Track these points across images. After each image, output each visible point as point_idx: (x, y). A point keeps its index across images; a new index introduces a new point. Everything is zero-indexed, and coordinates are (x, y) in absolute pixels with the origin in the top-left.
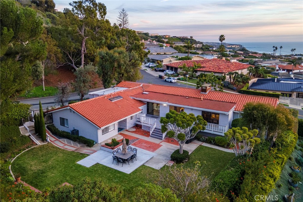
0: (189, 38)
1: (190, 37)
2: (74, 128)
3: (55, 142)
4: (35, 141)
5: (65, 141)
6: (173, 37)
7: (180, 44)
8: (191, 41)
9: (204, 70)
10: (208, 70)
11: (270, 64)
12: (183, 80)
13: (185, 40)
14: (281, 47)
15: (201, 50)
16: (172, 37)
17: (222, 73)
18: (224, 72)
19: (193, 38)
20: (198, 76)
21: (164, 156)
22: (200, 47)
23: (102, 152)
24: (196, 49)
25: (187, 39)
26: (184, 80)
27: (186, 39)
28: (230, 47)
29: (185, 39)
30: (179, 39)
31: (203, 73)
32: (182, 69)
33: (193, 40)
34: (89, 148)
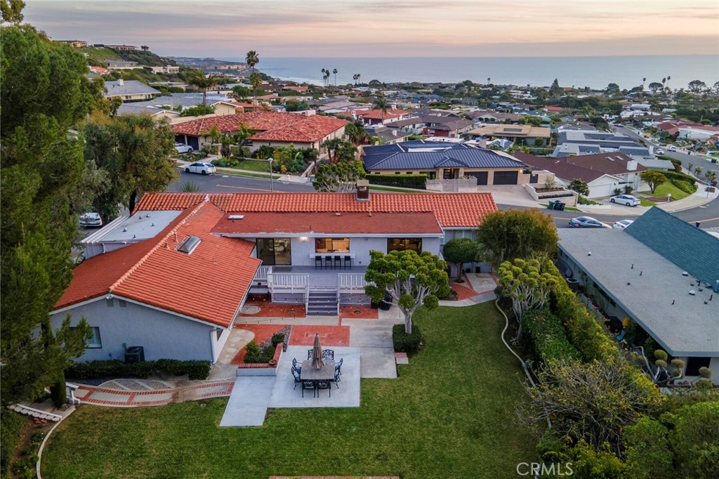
0: (140, 49)
1: (142, 47)
2: (124, 345)
3: (92, 397)
4: (36, 415)
5: (118, 384)
6: (96, 46)
7: (123, 65)
8: (147, 56)
9: (268, 138)
10: (276, 139)
11: (340, 109)
12: (227, 166)
13: (130, 56)
14: (335, 72)
15: (178, 79)
16: (91, 47)
17: (309, 143)
18: (312, 140)
19: (149, 50)
20: (256, 152)
21: (376, 347)
22: (175, 72)
23: (247, 381)
24: (167, 78)
25: (135, 52)
26: (229, 164)
27: (133, 51)
28: (227, 68)
29: (128, 52)
30: (113, 52)
31: (267, 145)
32: (210, 139)
33: (149, 54)
34: (203, 382)
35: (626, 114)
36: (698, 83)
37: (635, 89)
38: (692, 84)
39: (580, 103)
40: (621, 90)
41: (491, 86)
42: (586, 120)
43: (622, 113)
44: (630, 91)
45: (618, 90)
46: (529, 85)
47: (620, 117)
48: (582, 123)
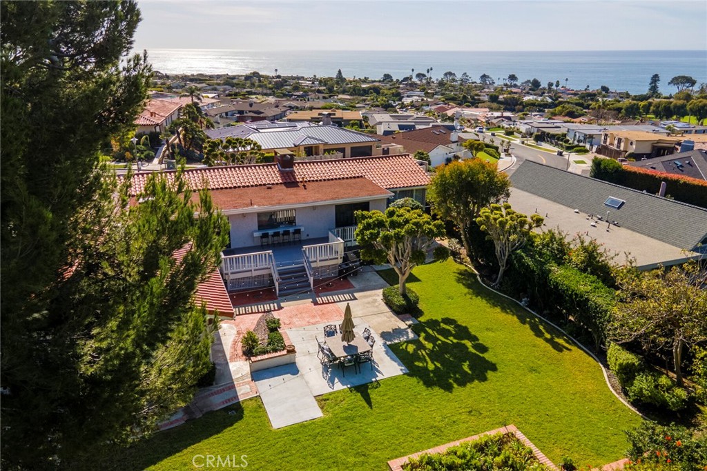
21: (375, 314)
23: (266, 375)
35: (407, 101)
36: (450, 74)
37: (406, 79)
38: (446, 74)
39: (366, 92)
40: (395, 80)
41: (279, 77)
42: (377, 106)
43: (404, 100)
44: (402, 81)
45: (392, 80)
46: (315, 76)
47: (403, 103)
48: (376, 109)
